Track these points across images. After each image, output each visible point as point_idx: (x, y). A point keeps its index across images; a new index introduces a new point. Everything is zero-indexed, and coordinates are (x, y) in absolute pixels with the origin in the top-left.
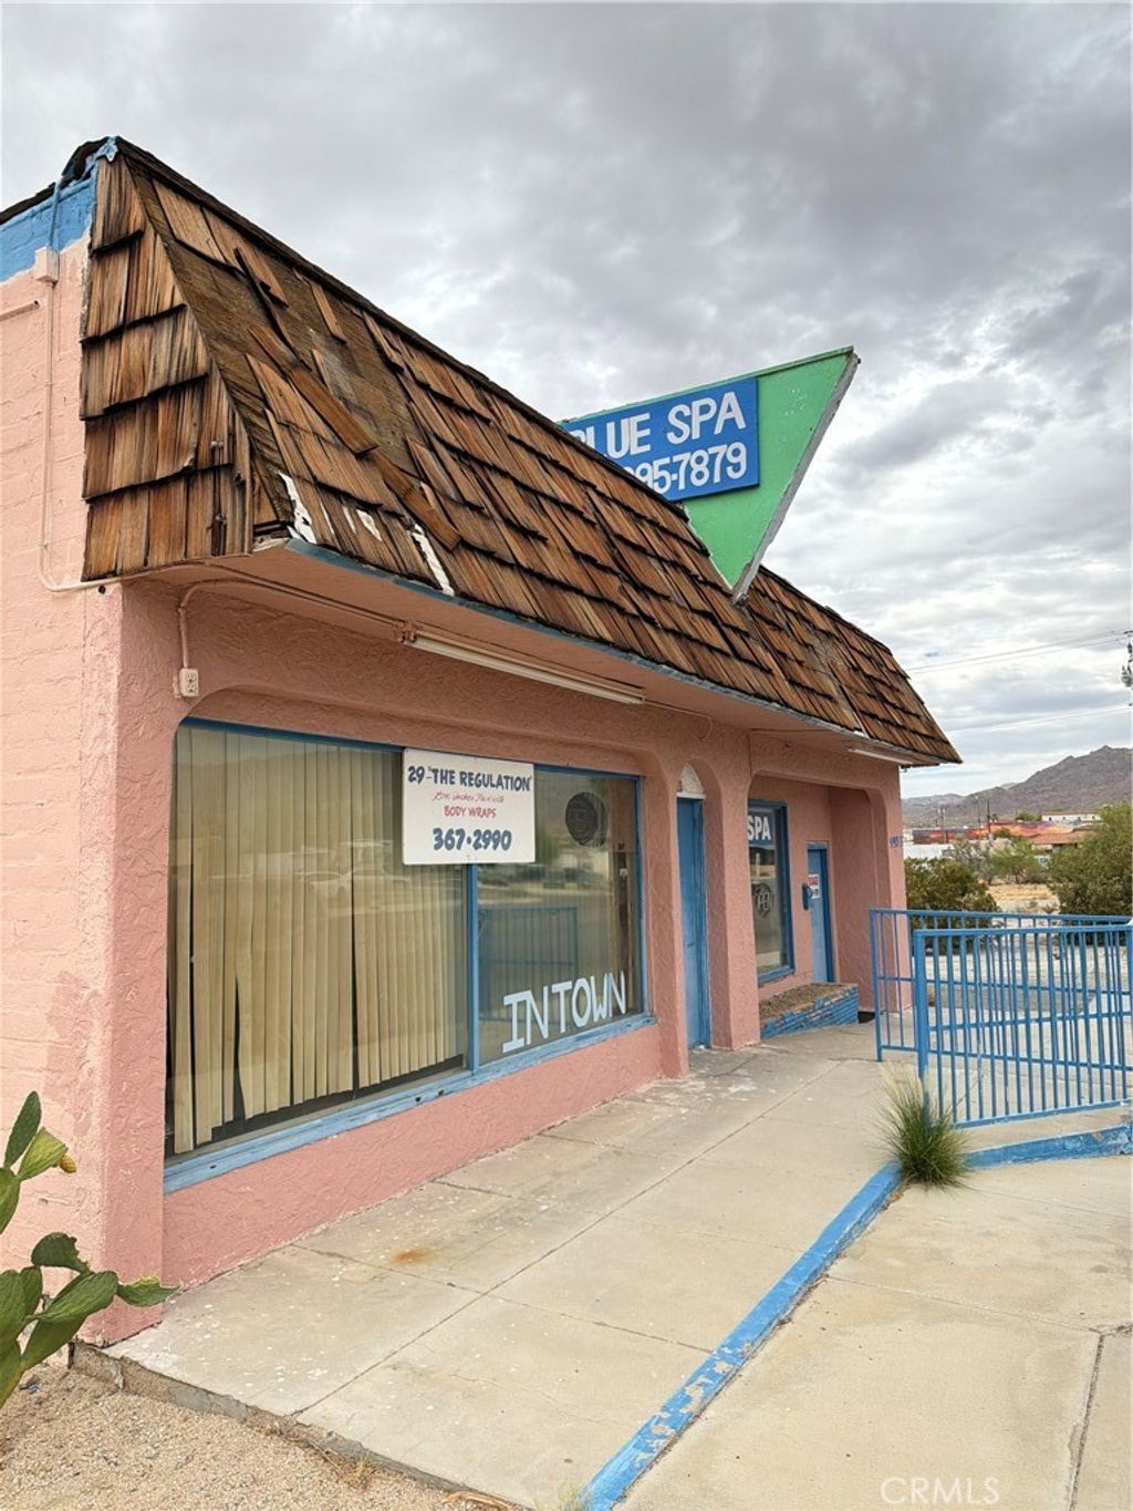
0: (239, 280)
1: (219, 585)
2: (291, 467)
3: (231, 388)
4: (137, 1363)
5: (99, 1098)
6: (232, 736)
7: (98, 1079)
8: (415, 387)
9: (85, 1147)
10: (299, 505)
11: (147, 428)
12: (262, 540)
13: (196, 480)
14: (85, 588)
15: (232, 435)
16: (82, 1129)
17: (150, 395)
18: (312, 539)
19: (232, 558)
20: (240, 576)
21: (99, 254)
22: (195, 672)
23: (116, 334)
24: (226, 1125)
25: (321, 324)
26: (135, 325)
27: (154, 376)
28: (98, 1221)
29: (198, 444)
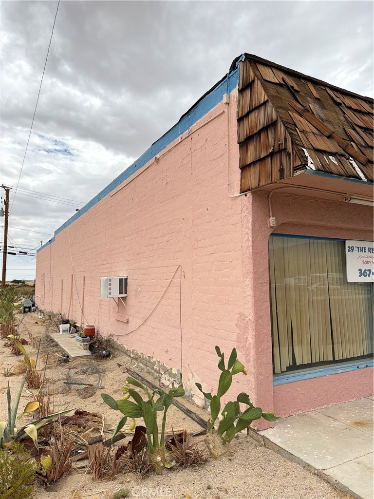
0: (284, 87)
1: (281, 189)
2: (305, 145)
3: (284, 123)
4: (268, 439)
5: (252, 353)
6: (285, 238)
7: (252, 346)
8: (346, 109)
9: (250, 367)
10: (309, 157)
11: (258, 142)
12: (297, 172)
13: (274, 156)
14: (241, 196)
15: (285, 139)
16: (248, 361)
17: (259, 131)
18: (314, 168)
19: (287, 180)
20: (289, 185)
21: (241, 91)
22: (274, 218)
23: (247, 115)
24: (290, 366)
25: (311, 95)
26: (253, 110)
27: (259, 125)
28: (254, 391)
29: (274, 144)
